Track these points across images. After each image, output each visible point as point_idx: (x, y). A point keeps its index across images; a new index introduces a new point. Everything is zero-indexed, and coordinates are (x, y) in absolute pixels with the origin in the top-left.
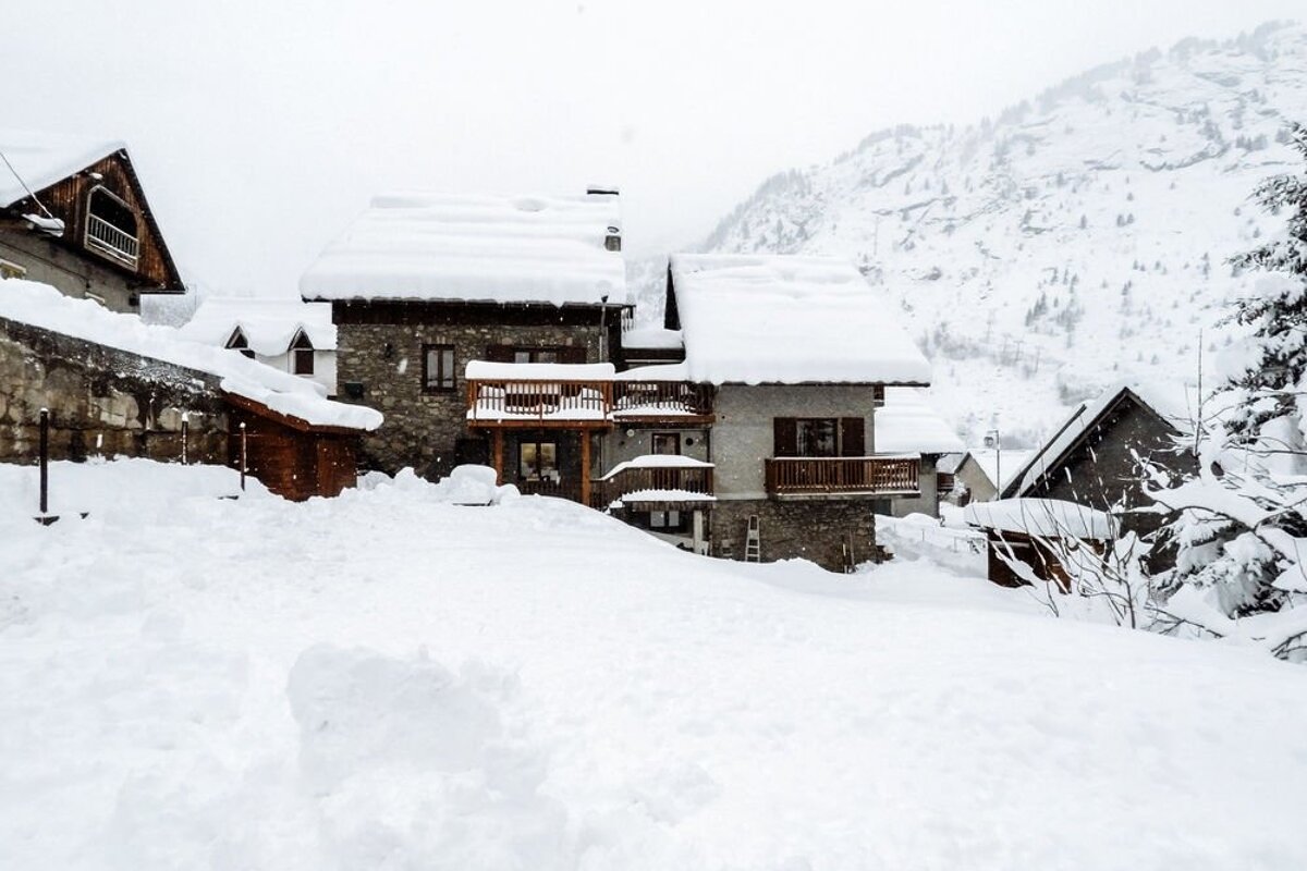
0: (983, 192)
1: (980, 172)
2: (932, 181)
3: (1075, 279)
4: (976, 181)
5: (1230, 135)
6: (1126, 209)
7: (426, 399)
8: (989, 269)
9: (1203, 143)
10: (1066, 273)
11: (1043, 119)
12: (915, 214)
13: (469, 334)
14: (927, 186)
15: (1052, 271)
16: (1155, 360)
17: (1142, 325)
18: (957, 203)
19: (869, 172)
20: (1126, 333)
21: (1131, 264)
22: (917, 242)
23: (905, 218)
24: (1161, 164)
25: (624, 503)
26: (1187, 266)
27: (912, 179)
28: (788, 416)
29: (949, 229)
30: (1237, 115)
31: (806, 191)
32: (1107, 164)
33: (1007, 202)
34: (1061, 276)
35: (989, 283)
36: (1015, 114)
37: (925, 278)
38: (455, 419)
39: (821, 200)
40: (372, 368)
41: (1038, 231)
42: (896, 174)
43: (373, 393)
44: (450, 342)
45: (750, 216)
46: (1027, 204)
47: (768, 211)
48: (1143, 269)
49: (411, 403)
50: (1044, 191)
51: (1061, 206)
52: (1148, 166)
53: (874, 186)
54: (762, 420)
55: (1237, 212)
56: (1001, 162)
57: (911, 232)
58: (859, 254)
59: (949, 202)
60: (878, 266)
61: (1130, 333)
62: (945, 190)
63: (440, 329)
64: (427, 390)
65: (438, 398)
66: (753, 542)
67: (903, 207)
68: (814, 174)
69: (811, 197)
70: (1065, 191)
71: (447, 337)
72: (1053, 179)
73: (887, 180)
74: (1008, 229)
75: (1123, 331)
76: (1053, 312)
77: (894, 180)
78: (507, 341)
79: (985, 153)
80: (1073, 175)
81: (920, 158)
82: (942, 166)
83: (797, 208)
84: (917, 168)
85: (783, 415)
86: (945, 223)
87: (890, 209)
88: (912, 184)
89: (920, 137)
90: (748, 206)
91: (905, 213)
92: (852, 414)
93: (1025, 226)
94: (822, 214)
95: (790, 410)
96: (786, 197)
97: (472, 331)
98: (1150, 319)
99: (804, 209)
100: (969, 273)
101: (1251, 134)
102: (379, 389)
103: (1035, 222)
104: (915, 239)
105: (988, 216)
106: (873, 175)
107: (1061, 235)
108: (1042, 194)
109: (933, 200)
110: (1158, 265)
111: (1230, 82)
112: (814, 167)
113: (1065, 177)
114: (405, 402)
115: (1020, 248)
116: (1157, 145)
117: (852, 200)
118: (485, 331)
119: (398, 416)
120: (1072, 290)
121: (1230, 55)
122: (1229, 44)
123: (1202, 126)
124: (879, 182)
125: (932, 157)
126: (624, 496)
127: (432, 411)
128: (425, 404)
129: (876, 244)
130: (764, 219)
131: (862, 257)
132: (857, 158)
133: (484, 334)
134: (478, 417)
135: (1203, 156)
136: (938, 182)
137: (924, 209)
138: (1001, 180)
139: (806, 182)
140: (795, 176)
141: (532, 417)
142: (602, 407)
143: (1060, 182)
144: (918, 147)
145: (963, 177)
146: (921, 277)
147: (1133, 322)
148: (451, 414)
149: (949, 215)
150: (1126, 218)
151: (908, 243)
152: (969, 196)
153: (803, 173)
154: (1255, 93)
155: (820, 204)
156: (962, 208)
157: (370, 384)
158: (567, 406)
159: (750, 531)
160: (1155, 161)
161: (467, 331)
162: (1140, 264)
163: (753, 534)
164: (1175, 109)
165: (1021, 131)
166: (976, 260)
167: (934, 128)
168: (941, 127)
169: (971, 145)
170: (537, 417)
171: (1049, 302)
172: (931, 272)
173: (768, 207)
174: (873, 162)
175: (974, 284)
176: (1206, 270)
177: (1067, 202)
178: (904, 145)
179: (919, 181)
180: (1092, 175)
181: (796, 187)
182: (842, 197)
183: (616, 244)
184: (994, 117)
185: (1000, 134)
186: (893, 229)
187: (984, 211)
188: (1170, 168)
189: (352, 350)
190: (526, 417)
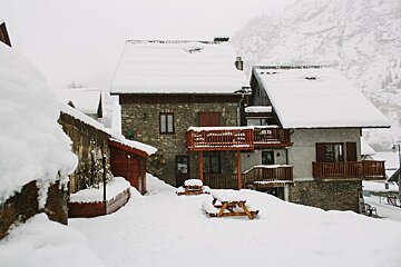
0: (358, 23)
2: (332, 18)
4: (354, 18)
7: (162, 138)
8: (362, 61)
12: (324, 35)
13: (179, 108)
14: (330, 21)
18: (345, 29)
19: (301, 14)
22: (327, 50)
23: (319, 37)
27: (322, 17)
28: (322, 142)
29: (341, 42)
35: (362, 68)
39: (277, 29)
40: (137, 124)
41: (386, 41)
42: (314, 15)
43: (138, 135)
44: (172, 111)
46: (380, 28)
49: (155, 139)
53: (304, 21)
54: (310, 144)
57: (322, 43)
59: (341, 28)
63: (167, 106)
64: (161, 133)
65: (167, 137)
67: (319, 31)
68: (273, 16)
71: (170, 109)
73: (310, 18)
74: (370, 41)
76: (395, 81)
77: (313, 18)
84: (325, 12)
85: (319, 142)
86: (338, 39)
87: (312, 32)
88: (322, 20)
91: (320, 34)
92: (350, 141)
93: (379, 39)
95: (322, 139)
97: (181, 106)
102: (141, 133)
103: (385, 37)
104: (324, 47)
105: (360, 34)
106: (303, 16)
109: (333, 27)
112: (273, 13)
114: (152, 139)
115: (377, 50)
118: (187, 106)
124: (306, 19)
128: (162, 140)
129: (305, 50)
132: (294, 8)
136: (335, 18)
137: (328, 32)
139: (270, 20)
140: (264, 17)
152: (351, 25)
153: (268, 16)
156: (347, 31)
157: (137, 132)
161: (179, 106)
166: (355, 56)
171: (393, 77)
174: (303, 9)
175: (354, 68)
179: (326, 18)
182: (288, 27)
186: (313, 42)
187: (359, 32)
189: (128, 116)
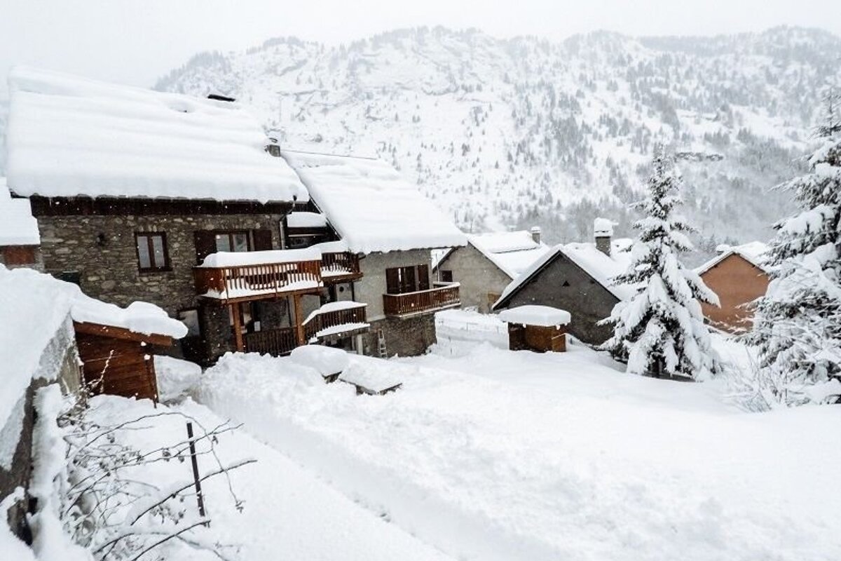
0: (343, 91)
1: (341, 79)
2: (313, 78)
3: (395, 150)
4: (339, 84)
5: (459, 83)
6: (417, 113)
7: (145, 279)
8: (349, 139)
9: (448, 85)
10: (390, 146)
11: (374, 53)
12: (304, 98)
13: (176, 222)
14: (310, 81)
15: (383, 144)
16: (434, 197)
17: (427, 177)
18: (329, 95)
19: (273, 64)
20: (420, 182)
21: (420, 144)
22: (307, 117)
23: (298, 100)
24: (431, 91)
25: (318, 338)
26: (444, 148)
27: (301, 74)
28: (393, 267)
29: (325, 111)
30: (461, 72)
31: (227, 69)
32: (406, 86)
33: (357, 99)
34: (387, 146)
35: (350, 148)
36: (358, 46)
37: (313, 140)
38: (175, 293)
39: (239, 78)
40: (85, 256)
41: (375, 119)
42: (290, 69)
43: (90, 279)
44: (162, 229)
45: (184, 80)
46: (368, 102)
47: (199, 79)
48: (426, 147)
49: (131, 284)
50: (376, 97)
51: (385, 106)
52: (425, 92)
53: (276, 75)
54: (379, 271)
55: (463, 122)
56: (352, 74)
57: (302, 109)
58: (269, 120)
59: (324, 93)
60: (283, 130)
61: (422, 182)
62: (321, 86)
63: (150, 219)
64: (142, 271)
65: (155, 278)
66: (382, 346)
67: (297, 92)
68: (233, 58)
69: (231, 75)
70: (386, 98)
71: (158, 225)
72: (380, 90)
73: (284, 72)
74: (358, 115)
75: (419, 180)
77: (289, 73)
78: (210, 227)
79: (343, 66)
80: (391, 89)
81: (305, 62)
82: (318, 70)
83: (221, 81)
84: (303, 68)
85: (390, 267)
86: (322, 107)
87: (287, 92)
88: (301, 78)
89: (303, 47)
90: (181, 72)
91: (298, 96)
92: (421, 263)
93: (367, 115)
94: (240, 88)
95: (393, 264)
96: (212, 71)
97: (180, 220)
98: (430, 175)
99: (227, 82)
100: (339, 140)
101: (468, 83)
102: (95, 274)
103: (373, 114)
104: (304, 114)
105: (346, 106)
106: (275, 66)
107: (386, 123)
108: (375, 98)
109: (315, 91)
110: (432, 146)
111: (458, 54)
112: (231, 53)
113: (387, 89)
114: (125, 284)
115: (366, 128)
116: (428, 81)
117: (262, 82)
118: (191, 219)
119: (121, 296)
120: (393, 156)
121: (458, 40)
122: (456, 34)
123: (447, 75)
124: (279, 72)
125: (312, 62)
126: (317, 333)
127: (152, 289)
128: (145, 283)
129: (280, 114)
130: (196, 85)
131: (271, 122)
132: (262, 53)
133: (190, 222)
134: (230, 297)
135: (448, 91)
136: (317, 79)
137: (308, 96)
138: (353, 85)
139: (227, 62)
140: (217, 57)
141: (270, 291)
142: (315, 279)
143: (384, 92)
144: (303, 54)
145: (331, 80)
146: (312, 139)
147: (423, 175)
148: (170, 290)
149: (324, 101)
150: (416, 119)
151: (301, 116)
152: (336, 92)
153: (225, 56)
154: (467, 62)
155: (239, 81)
156: (332, 99)
157: (86, 271)
158: (293, 281)
159: (380, 340)
160: (429, 90)
161: (175, 220)
162: (424, 144)
163: (381, 341)
164: (435, 63)
165: (362, 57)
166: (342, 133)
167: (312, 44)
168: (316, 44)
169: (335, 61)
170: (274, 291)
172: (316, 137)
173: (198, 76)
174: (274, 58)
175: (342, 147)
176: (452, 151)
177: (388, 104)
178: (294, 51)
179: (304, 78)
180: (400, 91)
181: (219, 65)
182: (255, 78)
183: (277, 151)
184: (347, 45)
185: (351, 56)
186: (290, 106)
187: (345, 102)
188: (435, 94)
189: (60, 240)
190: (266, 291)
